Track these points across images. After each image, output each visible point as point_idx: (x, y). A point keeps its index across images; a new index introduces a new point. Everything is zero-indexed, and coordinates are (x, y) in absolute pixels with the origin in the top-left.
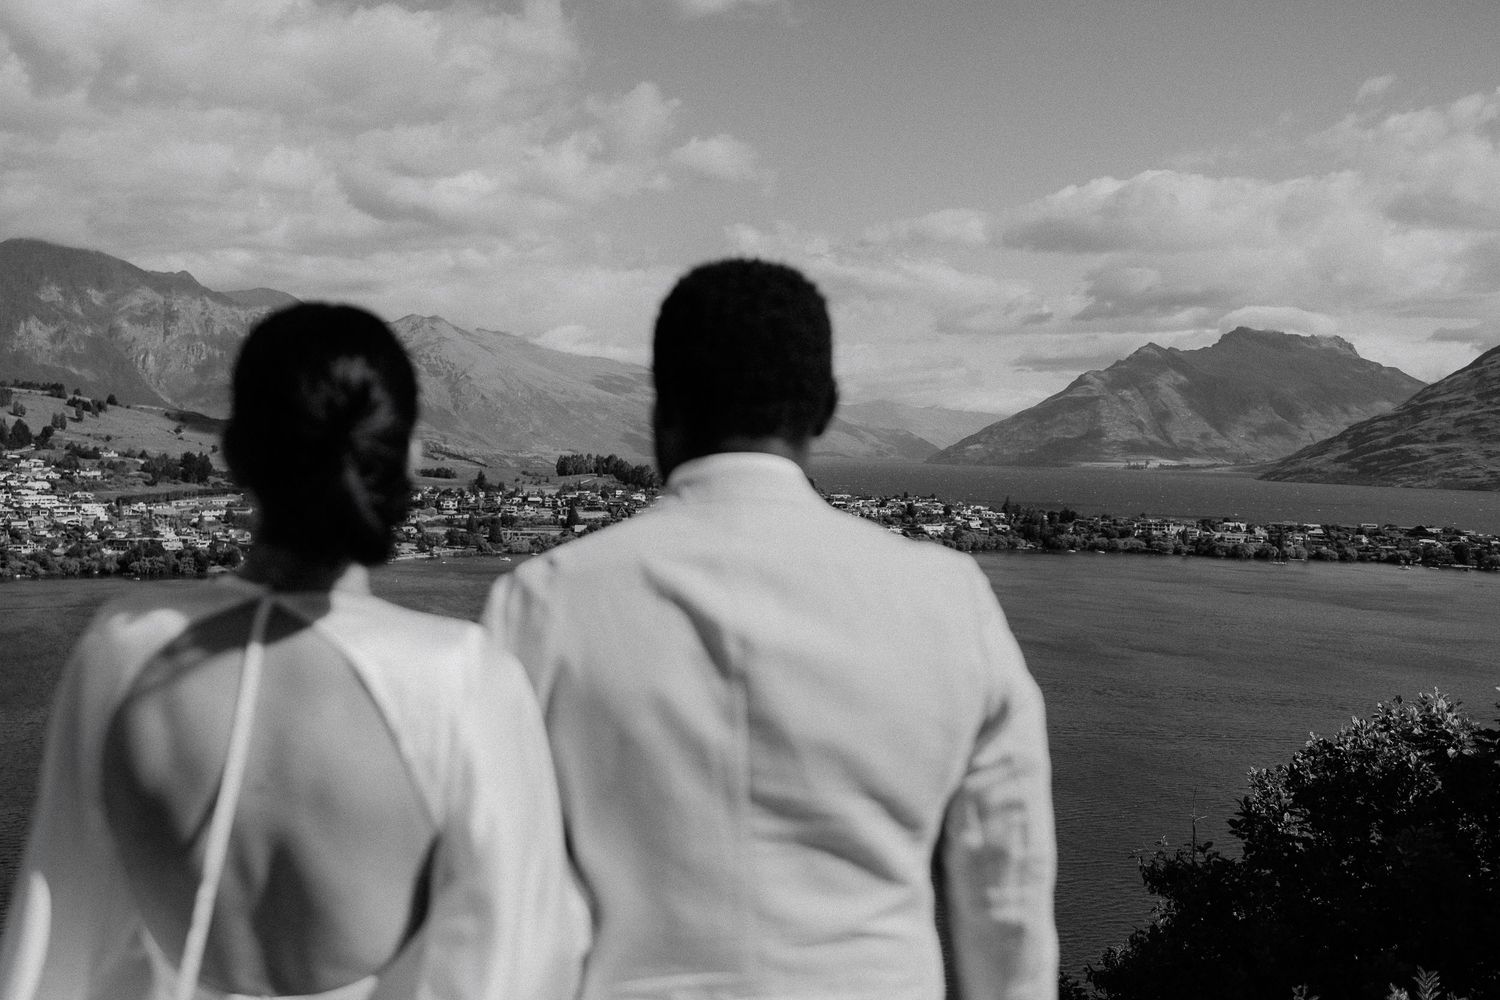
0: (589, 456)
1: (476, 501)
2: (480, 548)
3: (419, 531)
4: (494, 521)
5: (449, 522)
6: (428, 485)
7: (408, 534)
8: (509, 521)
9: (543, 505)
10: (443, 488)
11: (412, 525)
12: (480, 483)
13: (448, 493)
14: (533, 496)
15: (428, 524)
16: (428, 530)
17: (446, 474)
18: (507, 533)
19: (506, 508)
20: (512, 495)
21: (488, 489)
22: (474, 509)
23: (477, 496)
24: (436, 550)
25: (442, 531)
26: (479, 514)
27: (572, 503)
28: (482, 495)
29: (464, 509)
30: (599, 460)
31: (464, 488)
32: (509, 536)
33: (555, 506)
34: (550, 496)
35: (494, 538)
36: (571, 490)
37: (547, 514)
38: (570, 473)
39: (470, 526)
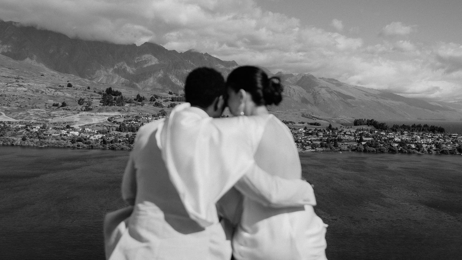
0: (365, 119)
1: (329, 133)
2: (331, 149)
3: (311, 142)
4: (335, 140)
5: (321, 140)
6: (313, 128)
7: (308, 143)
8: (340, 140)
9: (351, 135)
10: (318, 129)
11: (309, 140)
12: (330, 128)
13: (320, 131)
14: (347, 132)
15: (314, 140)
16: (314, 142)
17: (318, 124)
18: (340, 144)
19: (339, 136)
20: (341, 132)
21: (333, 129)
22: (329, 136)
23: (329, 132)
24: (317, 149)
25: (319, 143)
26: (330, 138)
27: (361, 135)
28: (331, 131)
29: (325, 136)
30: (368, 121)
31: (325, 129)
32: (340, 145)
33: (355, 136)
34: (353, 132)
35: (336, 145)
36: (360, 130)
37: (353, 138)
38: (358, 125)
39: (327, 141)
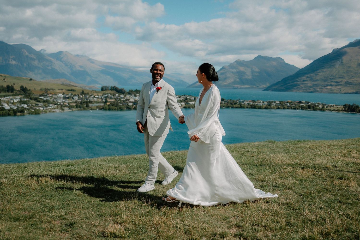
0: (109, 86)
1: (82, 97)
2: (84, 109)
3: (69, 104)
4: (87, 102)
5: (76, 102)
6: (70, 93)
7: (66, 105)
8: (91, 102)
9: (99, 98)
10: (74, 94)
11: (67, 103)
12: (83, 93)
13: (75, 95)
14: (96, 96)
15: (71, 103)
16: (71, 104)
17: (74, 91)
18: (90, 105)
19: (90, 99)
20: (91, 96)
21: (85, 94)
22: (82, 99)
23: (82, 96)
24: (73, 109)
25: (74, 104)
26: (83, 100)
27: (106, 97)
28: (83, 95)
29: (79, 99)
30: (111, 87)
31: (79, 94)
32: (91, 106)
33: (102, 98)
34: (100, 96)
35: (87, 106)
36: (105, 94)
37: (100, 100)
38: (104, 90)
39: (81, 103)
